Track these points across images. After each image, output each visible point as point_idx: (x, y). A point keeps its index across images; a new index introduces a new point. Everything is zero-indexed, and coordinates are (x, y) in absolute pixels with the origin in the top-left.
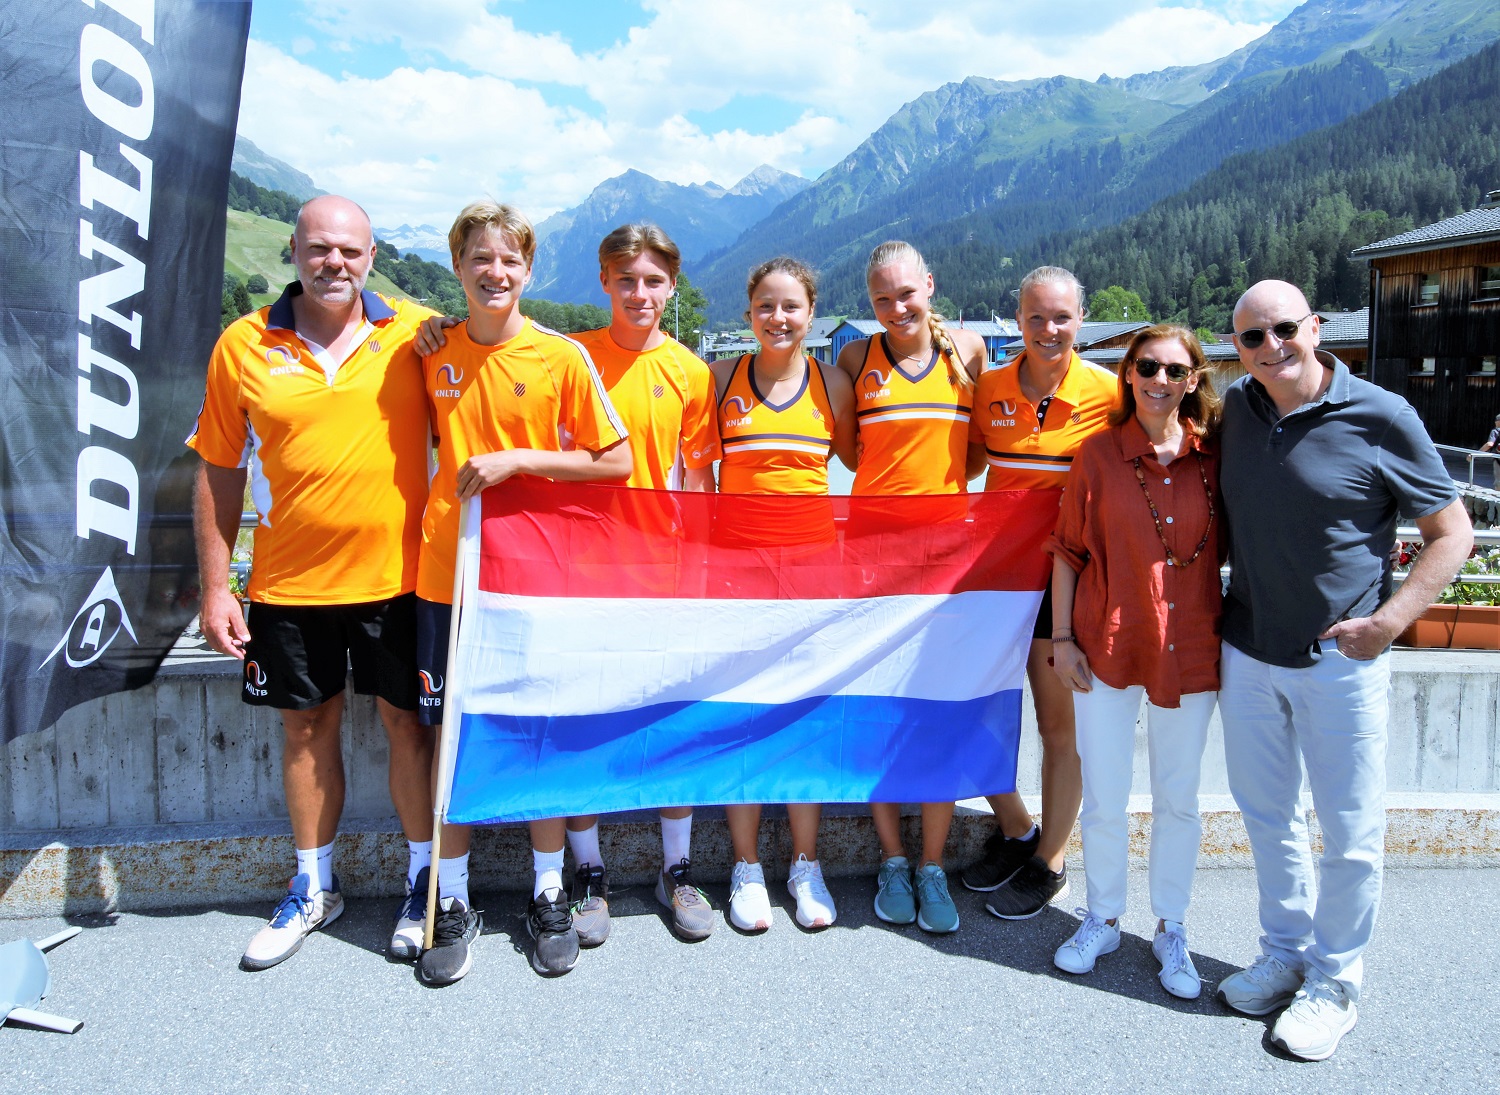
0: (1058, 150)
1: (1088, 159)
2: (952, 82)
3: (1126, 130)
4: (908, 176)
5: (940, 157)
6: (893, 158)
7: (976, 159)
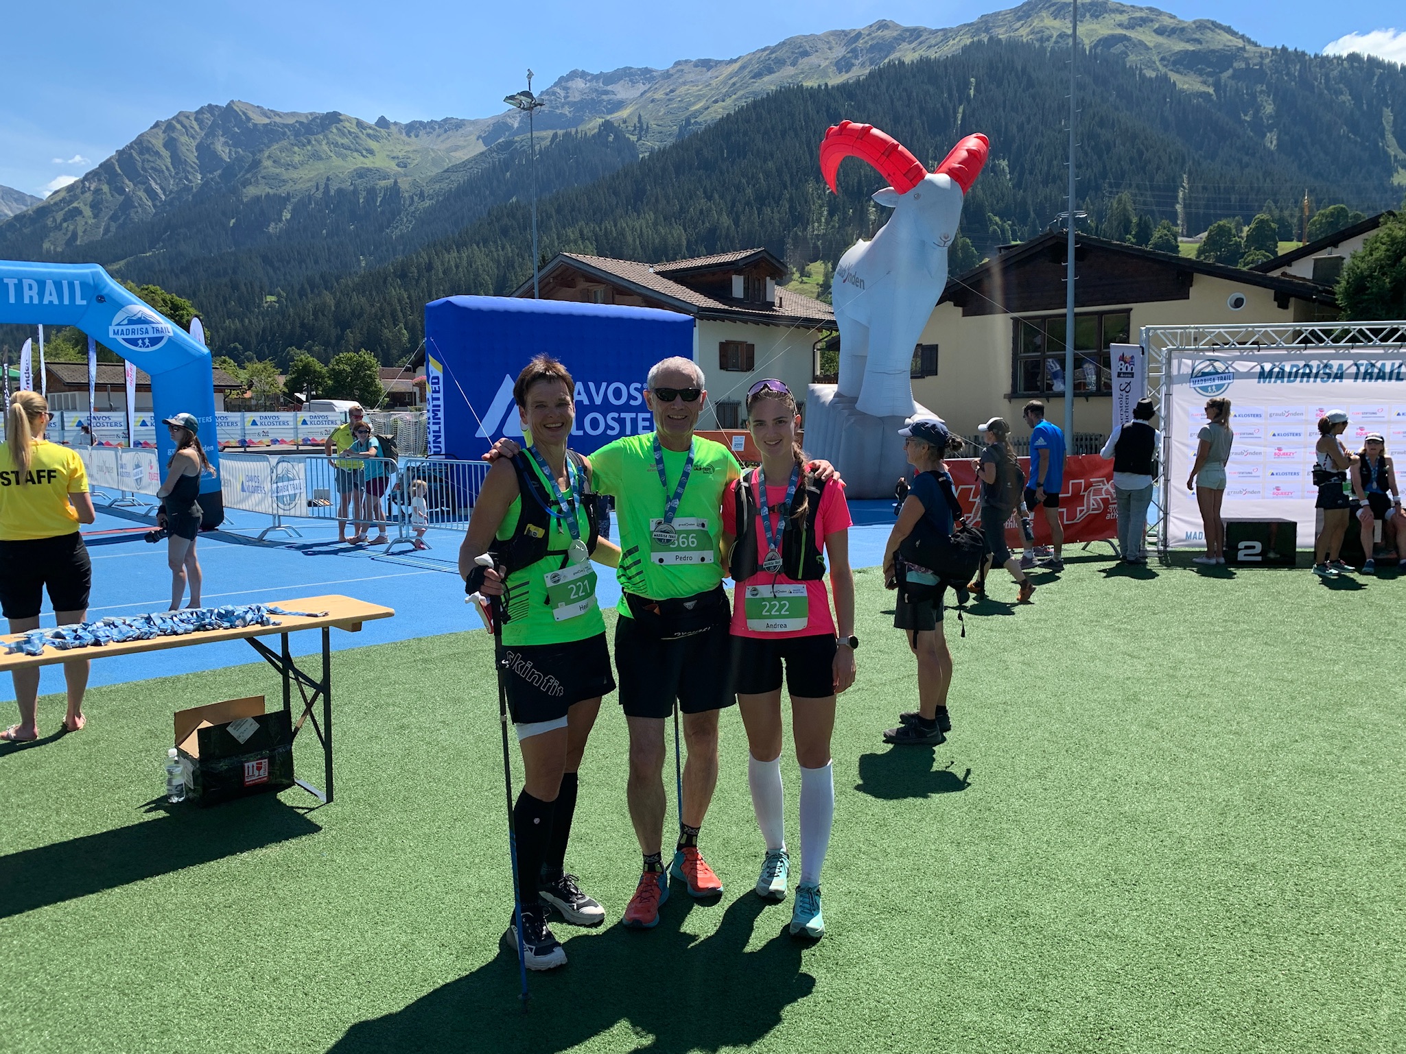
0: (335, 188)
1: (367, 200)
2: (214, 104)
3: (406, 175)
4: (164, 204)
5: (203, 185)
6: (145, 182)
7: (244, 190)
